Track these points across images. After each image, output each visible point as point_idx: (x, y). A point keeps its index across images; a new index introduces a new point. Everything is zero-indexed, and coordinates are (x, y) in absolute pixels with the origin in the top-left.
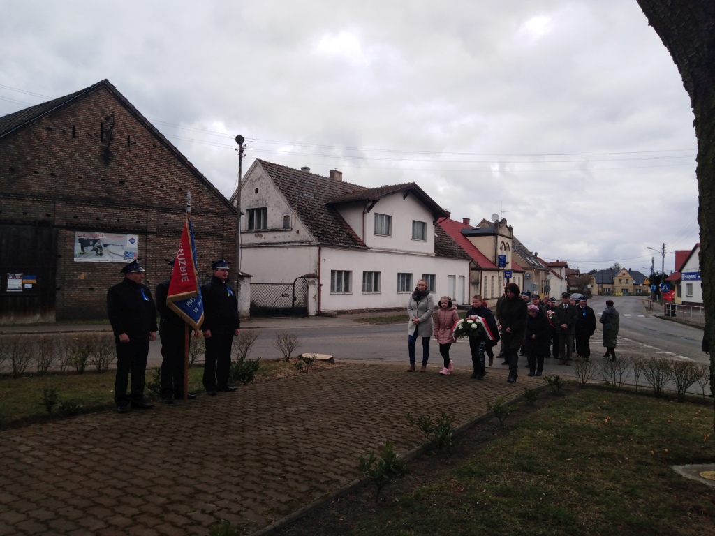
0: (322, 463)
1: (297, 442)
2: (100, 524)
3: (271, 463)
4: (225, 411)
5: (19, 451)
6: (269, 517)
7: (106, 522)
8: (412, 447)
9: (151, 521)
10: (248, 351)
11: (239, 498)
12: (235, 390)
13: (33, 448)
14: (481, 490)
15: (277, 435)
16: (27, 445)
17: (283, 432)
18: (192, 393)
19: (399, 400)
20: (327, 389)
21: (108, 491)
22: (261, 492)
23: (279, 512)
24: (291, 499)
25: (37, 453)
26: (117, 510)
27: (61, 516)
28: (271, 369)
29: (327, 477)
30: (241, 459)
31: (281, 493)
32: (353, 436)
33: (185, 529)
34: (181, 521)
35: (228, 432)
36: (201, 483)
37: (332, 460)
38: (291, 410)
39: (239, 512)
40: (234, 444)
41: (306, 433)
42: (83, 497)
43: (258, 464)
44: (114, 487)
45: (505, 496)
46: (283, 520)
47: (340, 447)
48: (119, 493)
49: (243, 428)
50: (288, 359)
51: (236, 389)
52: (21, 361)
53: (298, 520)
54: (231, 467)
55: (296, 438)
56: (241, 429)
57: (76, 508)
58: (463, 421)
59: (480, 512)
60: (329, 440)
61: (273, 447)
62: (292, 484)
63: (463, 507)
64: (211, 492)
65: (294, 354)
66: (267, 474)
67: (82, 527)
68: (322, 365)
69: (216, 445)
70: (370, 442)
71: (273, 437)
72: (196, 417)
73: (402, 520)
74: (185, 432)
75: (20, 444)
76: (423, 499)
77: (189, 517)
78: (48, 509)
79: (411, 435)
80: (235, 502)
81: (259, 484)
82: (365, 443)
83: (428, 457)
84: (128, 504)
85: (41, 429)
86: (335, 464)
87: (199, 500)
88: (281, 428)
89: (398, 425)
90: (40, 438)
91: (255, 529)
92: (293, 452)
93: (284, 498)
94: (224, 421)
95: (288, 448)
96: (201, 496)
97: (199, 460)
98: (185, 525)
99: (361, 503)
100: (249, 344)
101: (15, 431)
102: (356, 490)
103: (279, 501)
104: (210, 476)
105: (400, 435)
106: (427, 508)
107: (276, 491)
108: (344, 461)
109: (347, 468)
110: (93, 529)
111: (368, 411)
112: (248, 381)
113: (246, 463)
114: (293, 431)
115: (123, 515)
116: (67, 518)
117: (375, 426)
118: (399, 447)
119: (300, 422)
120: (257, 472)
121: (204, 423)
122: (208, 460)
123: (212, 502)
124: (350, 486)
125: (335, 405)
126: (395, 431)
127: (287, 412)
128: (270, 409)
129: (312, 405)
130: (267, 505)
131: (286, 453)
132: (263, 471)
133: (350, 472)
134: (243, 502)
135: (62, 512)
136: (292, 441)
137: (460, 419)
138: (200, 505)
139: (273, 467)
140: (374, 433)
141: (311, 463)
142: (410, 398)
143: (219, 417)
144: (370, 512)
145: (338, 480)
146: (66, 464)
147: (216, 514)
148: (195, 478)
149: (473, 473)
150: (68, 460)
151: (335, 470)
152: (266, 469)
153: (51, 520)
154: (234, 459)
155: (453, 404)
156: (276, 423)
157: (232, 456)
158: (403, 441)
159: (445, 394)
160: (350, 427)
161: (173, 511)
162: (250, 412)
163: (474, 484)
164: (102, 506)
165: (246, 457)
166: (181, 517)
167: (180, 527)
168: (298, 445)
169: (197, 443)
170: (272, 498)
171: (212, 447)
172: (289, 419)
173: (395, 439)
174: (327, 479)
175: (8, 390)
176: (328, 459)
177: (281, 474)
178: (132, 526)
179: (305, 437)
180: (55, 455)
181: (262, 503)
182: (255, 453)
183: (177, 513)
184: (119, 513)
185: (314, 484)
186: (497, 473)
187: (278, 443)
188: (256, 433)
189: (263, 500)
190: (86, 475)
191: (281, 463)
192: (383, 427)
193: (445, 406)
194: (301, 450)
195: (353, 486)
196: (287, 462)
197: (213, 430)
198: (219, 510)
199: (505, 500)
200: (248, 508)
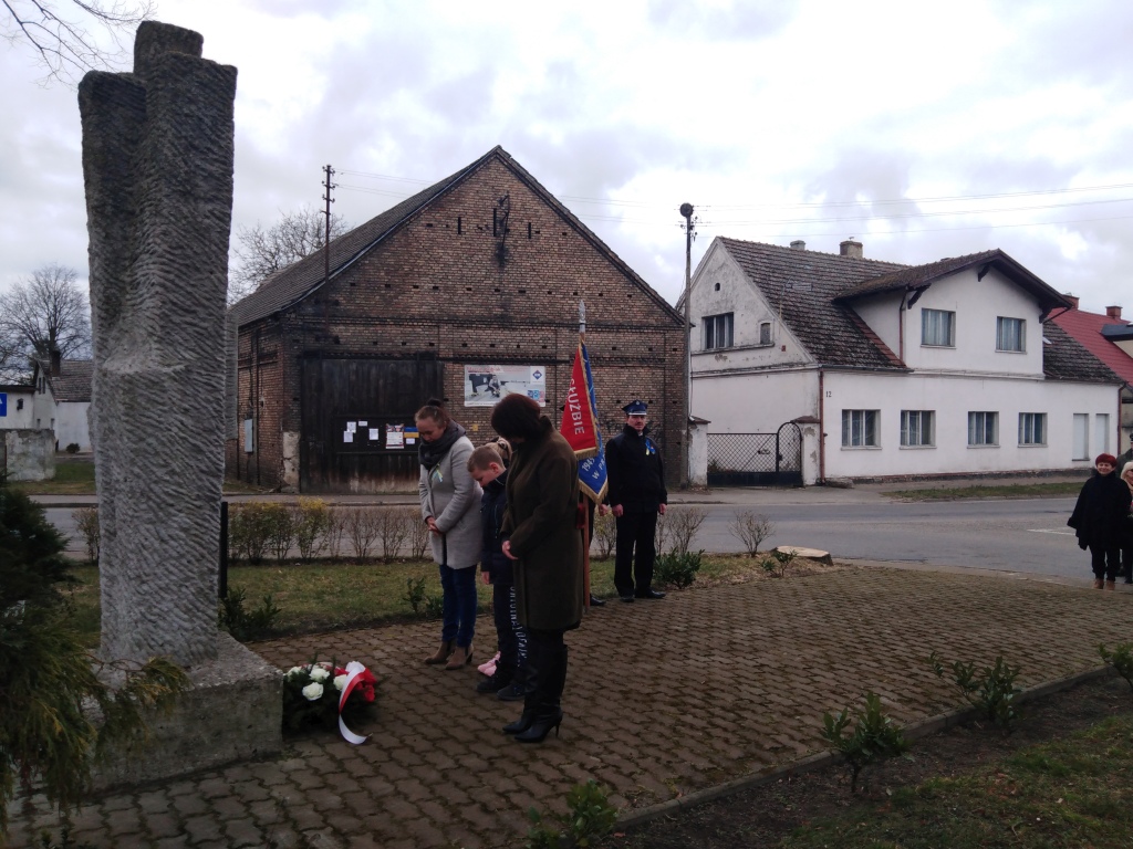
0: (772, 719)
1: (740, 683)
2: (449, 763)
3: (693, 710)
4: (640, 627)
5: (373, 657)
6: (675, 788)
7: (457, 761)
8: (936, 710)
9: (512, 769)
10: (691, 539)
11: (635, 754)
12: (661, 597)
13: (389, 655)
14: (1052, 799)
15: (711, 670)
16: (383, 651)
17: (721, 665)
18: (601, 597)
19: (933, 631)
20: (808, 604)
21: (466, 721)
22: (669, 749)
23: (690, 783)
24: (711, 766)
25: (392, 662)
26: (473, 748)
27: (406, 746)
28: (724, 568)
29: (777, 742)
30: (649, 699)
31: (699, 755)
32: (834, 683)
33: (554, 786)
34: (550, 774)
35: (640, 659)
36: (586, 726)
37: (790, 716)
38: (741, 634)
39: (632, 773)
40: (643, 677)
41: (757, 670)
42: (435, 726)
43: (673, 709)
44: (474, 718)
45: (1100, 816)
46: (694, 795)
47: (809, 699)
48: (478, 725)
49: (662, 653)
50: (754, 554)
51: (664, 595)
52: (393, 541)
53: (719, 799)
54: (634, 709)
55: (739, 676)
56: (658, 655)
57: (425, 738)
58: (1049, 676)
59: (1040, 835)
60: (792, 685)
61: (698, 687)
62: (719, 745)
63: (1008, 821)
64: (598, 740)
65: (765, 546)
66: (683, 726)
67: (427, 763)
68: (810, 566)
69: (618, 675)
70: (862, 696)
71: (704, 672)
72: (599, 632)
73: (885, 824)
74: (579, 652)
75: (376, 649)
76: (935, 797)
77: (562, 771)
78: (393, 734)
79: (941, 691)
80: (629, 759)
81: (668, 739)
82: (853, 696)
83: (966, 731)
84: (488, 743)
85: (401, 632)
86: (795, 723)
87: (580, 749)
88: (721, 659)
89: (919, 672)
90: (397, 643)
91: (651, 801)
92: (730, 699)
93: (703, 764)
94: (636, 642)
95: (723, 691)
96: (582, 744)
97: (591, 693)
98: (555, 780)
99: (829, 788)
100: (693, 528)
101: (373, 632)
102: (822, 768)
103: (694, 767)
104: (601, 718)
105: (919, 690)
106: (936, 813)
107: (692, 751)
108: (809, 721)
109: (814, 733)
110: (440, 768)
111: (870, 645)
112: (686, 584)
113: (656, 706)
114: (737, 666)
115: (479, 756)
116: (412, 749)
117: (877, 671)
118: (914, 709)
119: (751, 653)
120: (669, 721)
121: (607, 641)
122: (602, 696)
123: (597, 755)
124: (812, 759)
125: (813, 632)
126: (910, 681)
127: (734, 635)
128: (709, 629)
129: (777, 629)
130: (674, 771)
131: (718, 698)
132: (679, 720)
133: (816, 739)
134: (638, 761)
135: (409, 741)
136: (732, 681)
137: (1043, 673)
138: (581, 756)
139: (695, 717)
140: (872, 682)
141: (756, 718)
142: (954, 630)
143: (630, 635)
144: (838, 805)
145: (793, 749)
146: (422, 681)
147: (599, 772)
148: (579, 718)
149: (1045, 767)
150: (426, 675)
151: (793, 732)
152: (684, 718)
153: (395, 748)
154: (639, 698)
155: (1036, 646)
156: (713, 652)
157: (638, 693)
158: (922, 699)
159: (1025, 627)
160: (834, 669)
161: (542, 759)
162: (677, 631)
163: (1042, 787)
164: (455, 738)
165: (656, 697)
166: (551, 768)
167: (547, 783)
168: (740, 687)
169: (591, 669)
170: (684, 761)
171: (611, 677)
172: (734, 646)
173: (910, 695)
174: (775, 745)
175: (375, 578)
176: (783, 714)
177: (703, 729)
178: (486, 771)
179: (755, 677)
180: (411, 667)
181: (668, 766)
182: (671, 693)
183: (548, 763)
184: (475, 752)
185: (753, 749)
186: (1095, 773)
187: (710, 681)
188: (681, 663)
189: (669, 762)
190: (443, 697)
191: (709, 712)
192: (891, 673)
193: (1020, 649)
194: (744, 695)
195: (819, 761)
196: (717, 711)
197: (617, 653)
198: (604, 768)
199: (1097, 822)
200: (646, 770)
